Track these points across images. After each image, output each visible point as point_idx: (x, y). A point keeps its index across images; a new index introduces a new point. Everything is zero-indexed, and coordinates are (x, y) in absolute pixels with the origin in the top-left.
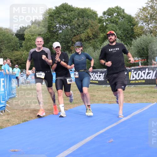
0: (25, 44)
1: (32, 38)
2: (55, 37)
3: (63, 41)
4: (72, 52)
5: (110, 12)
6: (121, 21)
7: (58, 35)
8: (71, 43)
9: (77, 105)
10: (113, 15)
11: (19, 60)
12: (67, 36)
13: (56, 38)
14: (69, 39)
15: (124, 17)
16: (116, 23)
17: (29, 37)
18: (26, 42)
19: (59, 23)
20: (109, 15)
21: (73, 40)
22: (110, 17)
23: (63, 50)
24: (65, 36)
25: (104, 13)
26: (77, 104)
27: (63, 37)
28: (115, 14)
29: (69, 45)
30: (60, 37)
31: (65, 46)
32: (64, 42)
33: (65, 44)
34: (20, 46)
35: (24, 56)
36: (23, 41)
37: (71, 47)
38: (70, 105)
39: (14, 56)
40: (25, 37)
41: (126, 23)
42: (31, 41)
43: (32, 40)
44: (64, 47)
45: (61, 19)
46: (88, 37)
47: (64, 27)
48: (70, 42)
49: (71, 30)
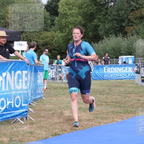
0: (58, 21)
1: (68, 13)
2: (102, 12)
3: (115, 18)
4: (128, 35)
7: (107, 9)
8: (126, 21)
9: (133, 115)
11: (49, 44)
12: (121, 11)
13: (104, 14)
14: (123, 15)
17: (65, 11)
18: (60, 18)
21: (129, 17)
23: (114, 32)
24: (118, 11)
26: (133, 113)
27: (115, 13)
29: (124, 24)
30: (111, 13)
31: (116, 25)
32: (116, 20)
33: (118, 22)
34: (52, 25)
35: (56, 39)
36: (56, 17)
37: (126, 28)
38: (123, 115)
39: (42, 39)
40: (58, 11)
42: (67, 17)
43: (69, 16)
44: (116, 27)
48: (124, 21)
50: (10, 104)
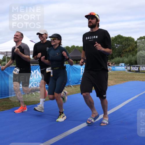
4: (122, 57)
5: (141, 38)
7: (115, 49)
14: (121, 51)
19: (116, 44)
24: (119, 49)
25: (138, 39)
29: (121, 54)
32: (118, 52)
44: (118, 55)
45: (117, 42)
46: (130, 50)
47: (118, 46)
49: (122, 47)
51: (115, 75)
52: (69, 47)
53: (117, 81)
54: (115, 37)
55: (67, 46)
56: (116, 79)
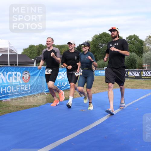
5: (130, 38)
6: (136, 43)
7: (100, 49)
10: (132, 39)
13: (99, 51)
15: (138, 41)
16: (134, 44)
19: (101, 43)
20: (129, 39)
22: (130, 40)
24: (104, 50)
25: (127, 38)
27: (103, 51)
28: (133, 39)
30: (101, 51)
32: (103, 53)
41: (139, 44)
45: (102, 40)
47: (104, 45)
50: (67, 84)
51: (99, 80)
52: (43, 46)
53: (101, 88)
54: (100, 34)
55: (41, 44)
56: (99, 86)
